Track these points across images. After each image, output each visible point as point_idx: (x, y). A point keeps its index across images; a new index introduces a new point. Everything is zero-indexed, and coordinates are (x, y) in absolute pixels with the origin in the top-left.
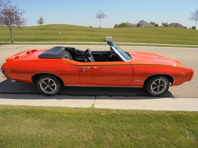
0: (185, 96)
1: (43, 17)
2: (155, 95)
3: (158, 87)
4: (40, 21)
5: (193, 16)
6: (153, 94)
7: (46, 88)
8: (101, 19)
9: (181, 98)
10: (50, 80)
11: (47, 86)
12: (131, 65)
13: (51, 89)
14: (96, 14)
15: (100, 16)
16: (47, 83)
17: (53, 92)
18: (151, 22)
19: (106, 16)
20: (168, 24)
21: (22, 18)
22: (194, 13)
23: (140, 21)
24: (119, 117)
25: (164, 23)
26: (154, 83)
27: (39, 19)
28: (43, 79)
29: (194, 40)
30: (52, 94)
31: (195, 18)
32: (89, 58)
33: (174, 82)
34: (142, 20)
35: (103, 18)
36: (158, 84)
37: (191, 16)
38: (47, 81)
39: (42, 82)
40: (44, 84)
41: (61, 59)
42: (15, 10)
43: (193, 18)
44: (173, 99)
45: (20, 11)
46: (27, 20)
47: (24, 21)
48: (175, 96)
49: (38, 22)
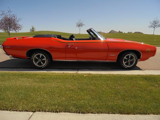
0: (151, 69)
1: (34, 27)
2: (127, 68)
3: (129, 61)
4: (32, 29)
5: (152, 25)
6: (125, 67)
7: (38, 62)
8: (80, 27)
9: (148, 70)
10: (41, 55)
11: (38, 61)
12: (107, 42)
13: (42, 63)
14: (76, 23)
15: (80, 25)
16: (38, 58)
17: (43, 65)
18: (119, 31)
19: (84, 25)
20: (133, 33)
21: (18, 24)
22: (152, 22)
23: (111, 30)
24: (98, 77)
25: (129, 32)
26: (125, 58)
27: (31, 28)
28: (35, 54)
29: (154, 42)
30: (43, 67)
31: (153, 26)
32: (73, 39)
33: (141, 57)
34: (112, 30)
35: (82, 26)
36: (129, 59)
37: (150, 25)
38: (38, 56)
39: (35, 57)
40: (37, 59)
41: (51, 37)
42: (13, 18)
43: (152, 26)
44: (142, 71)
45: (17, 18)
46: (22, 26)
47: (20, 26)
48: (143, 69)
49: (30, 30)
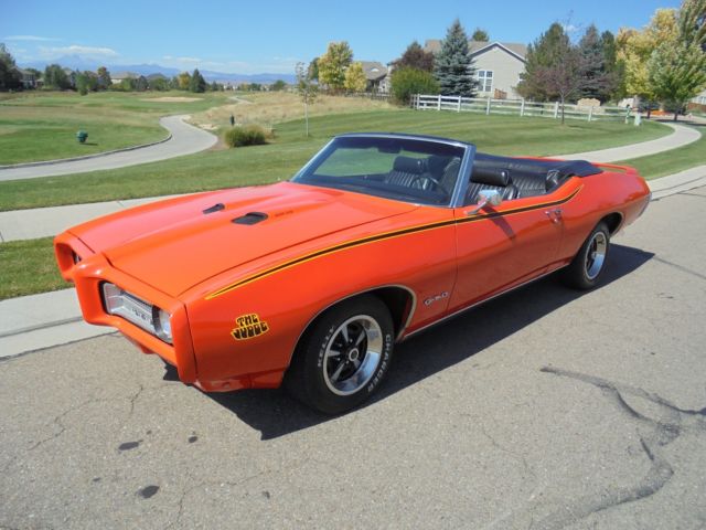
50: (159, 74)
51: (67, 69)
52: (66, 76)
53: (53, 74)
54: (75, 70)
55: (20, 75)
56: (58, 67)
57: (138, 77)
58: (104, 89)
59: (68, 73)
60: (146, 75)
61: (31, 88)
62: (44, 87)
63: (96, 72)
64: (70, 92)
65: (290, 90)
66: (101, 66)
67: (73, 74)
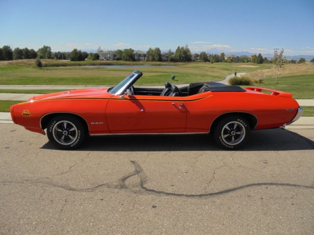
50: (245, 56)
51: (208, 54)
52: (207, 56)
53: (203, 56)
54: (211, 54)
55: (191, 56)
56: (205, 53)
57: (235, 57)
58: (221, 61)
59: (208, 55)
60: (239, 56)
61: (194, 61)
62: (198, 61)
63: (220, 55)
64: (208, 62)
65: (306, 63)
66: (222, 52)
67: (210, 55)
